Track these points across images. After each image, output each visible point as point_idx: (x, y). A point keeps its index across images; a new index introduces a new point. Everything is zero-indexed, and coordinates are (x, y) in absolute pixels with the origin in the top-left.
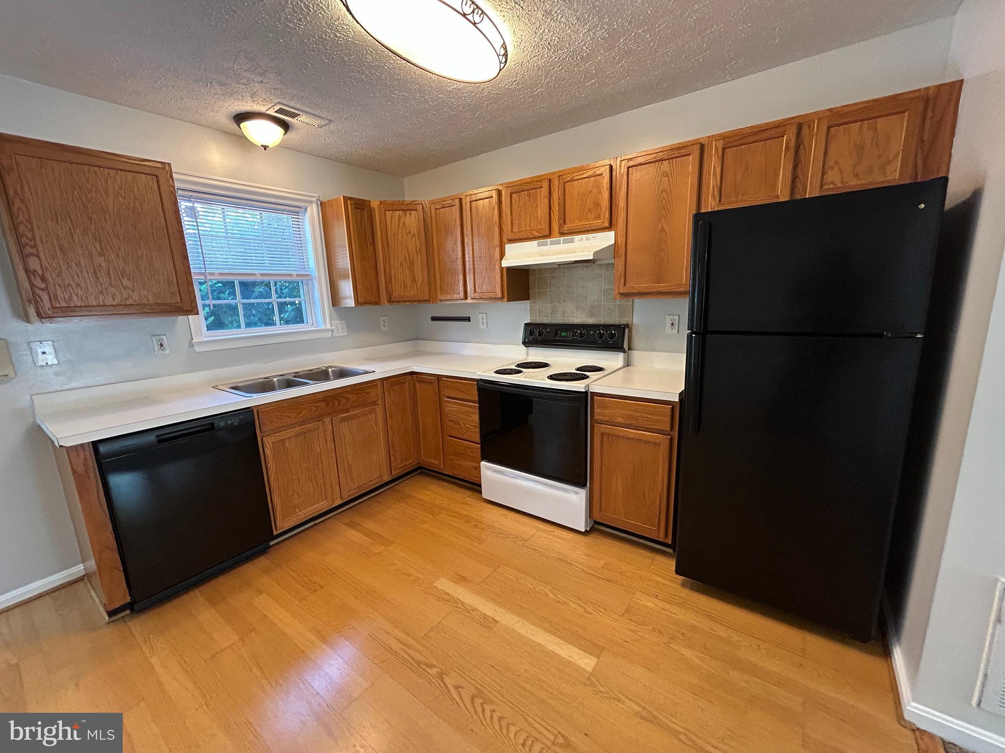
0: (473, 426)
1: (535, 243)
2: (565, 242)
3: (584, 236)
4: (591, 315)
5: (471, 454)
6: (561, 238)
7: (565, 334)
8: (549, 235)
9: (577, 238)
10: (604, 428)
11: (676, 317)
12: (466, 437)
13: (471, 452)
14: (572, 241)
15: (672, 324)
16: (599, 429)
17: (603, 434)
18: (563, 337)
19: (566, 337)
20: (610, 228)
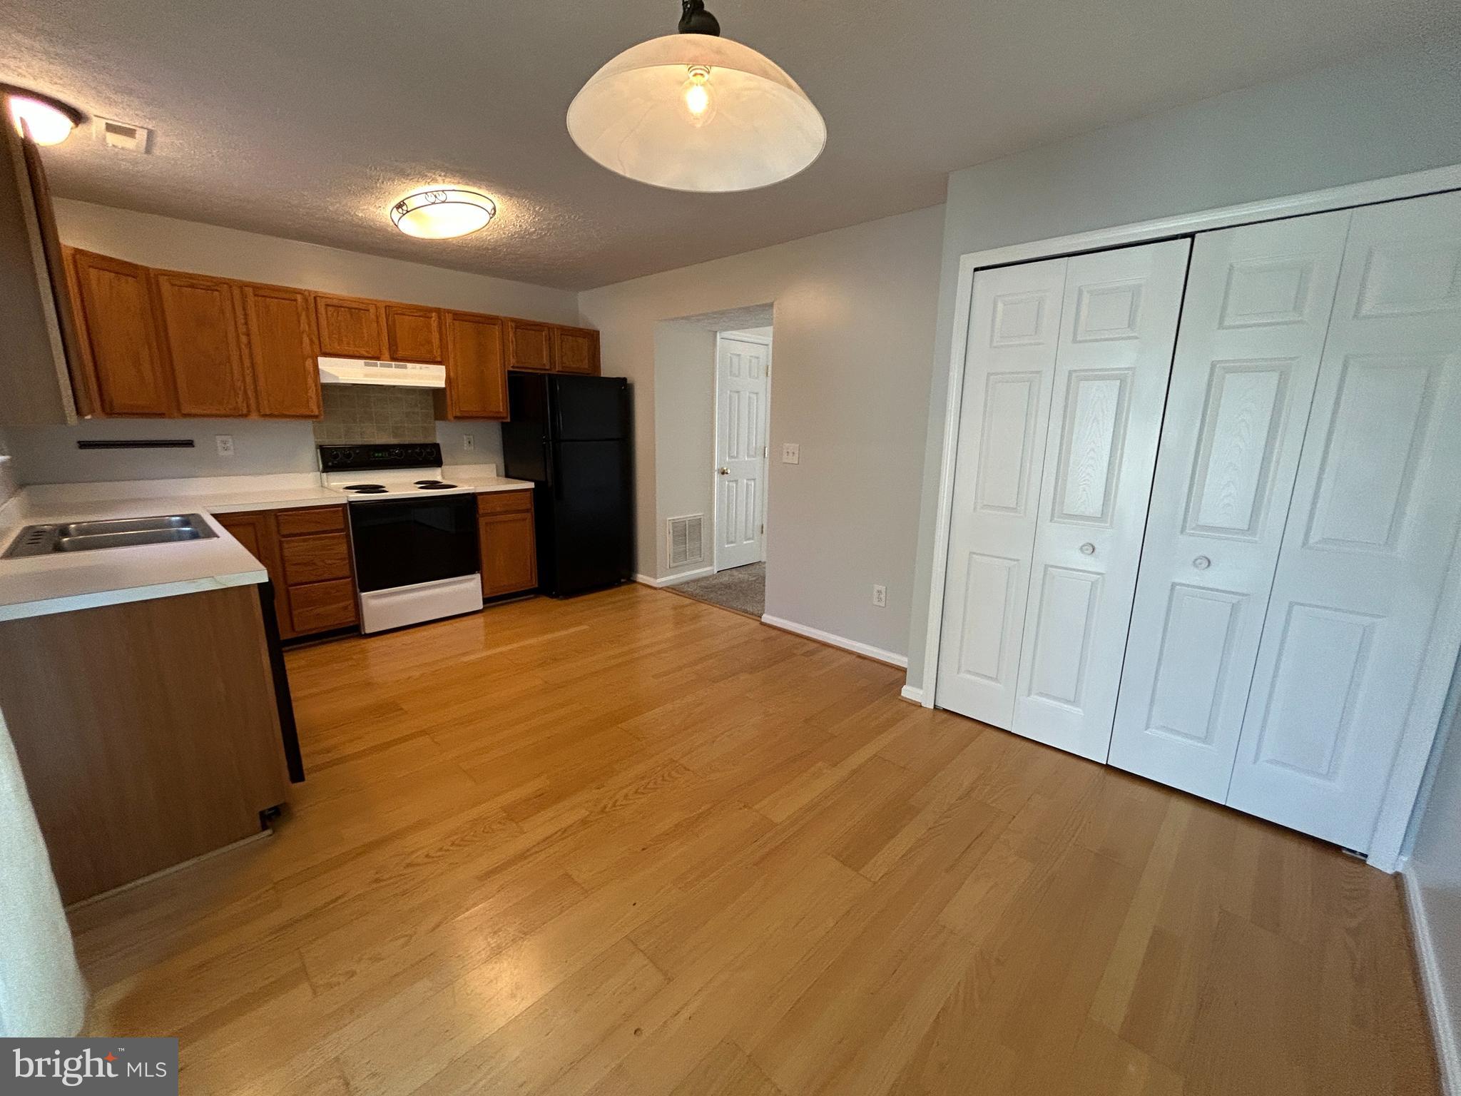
0: (338, 559)
1: (362, 362)
2: (397, 367)
3: (418, 366)
4: (395, 436)
5: (338, 594)
6: (393, 363)
7: (380, 455)
8: (378, 358)
9: (409, 365)
10: (488, 519)
11: (471, 437)
12: (326, 576)
13: (338, 591)
14: (405, 367)
15: (469, 442)
16: (482, 522)
17: (486, 523)
18: (377, 457)
19: (382, 457)
20: (440, 363)
